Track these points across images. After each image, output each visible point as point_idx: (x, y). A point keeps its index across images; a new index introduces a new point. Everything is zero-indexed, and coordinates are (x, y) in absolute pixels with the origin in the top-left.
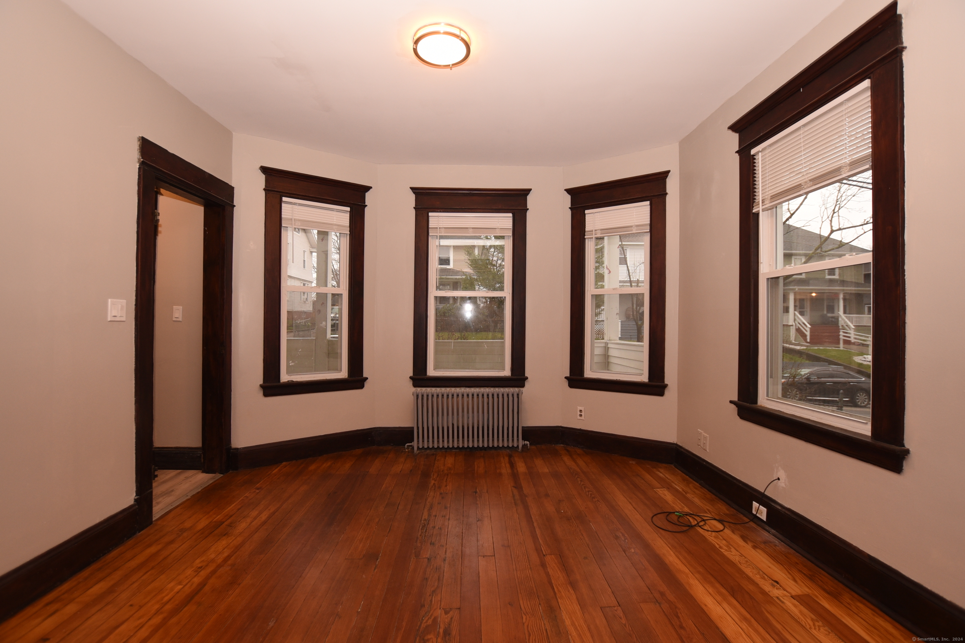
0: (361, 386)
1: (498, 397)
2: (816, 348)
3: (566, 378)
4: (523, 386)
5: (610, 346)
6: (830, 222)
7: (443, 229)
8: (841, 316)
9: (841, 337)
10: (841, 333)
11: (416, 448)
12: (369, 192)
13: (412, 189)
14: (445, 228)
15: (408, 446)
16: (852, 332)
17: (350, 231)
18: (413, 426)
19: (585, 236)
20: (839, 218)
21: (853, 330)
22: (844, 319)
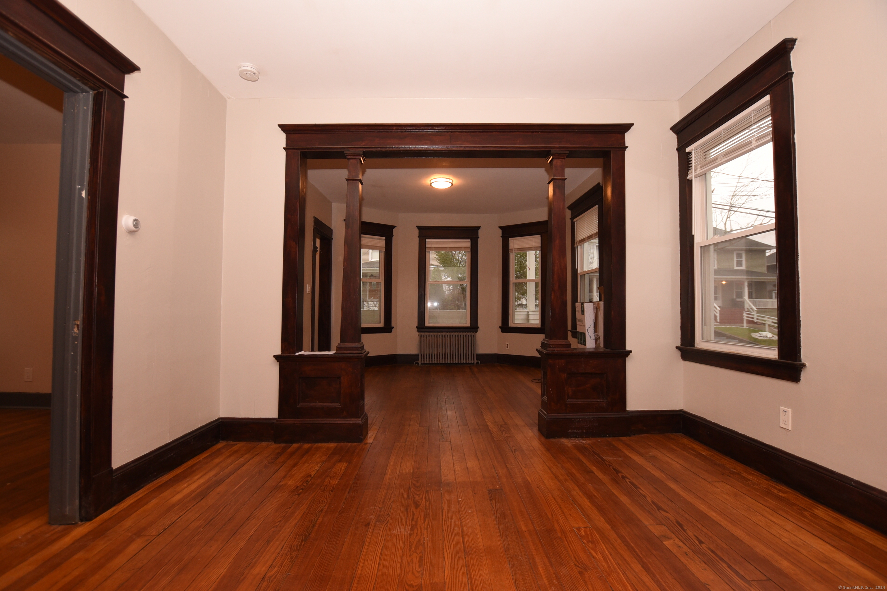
0: (390, 331)
1: (463, 337)
2: (723, 327)
3: (499, 327)
4: (477, 332)
5: (530, 313)
6: (724, 225)
7: (434, 248)
8: (746, 300)
9: (745, 318)
10: (745, 314)
11: (420, 364)
12: (394, 229)
13: (417, 226)
14: (435, 247)
15: (416, 363)
16: (755, 314)
17: (385, 250)
18: (418, 353)
19: (509, 251)
20: (730, 222)
21: (755, 312)
22: (748, 302)
